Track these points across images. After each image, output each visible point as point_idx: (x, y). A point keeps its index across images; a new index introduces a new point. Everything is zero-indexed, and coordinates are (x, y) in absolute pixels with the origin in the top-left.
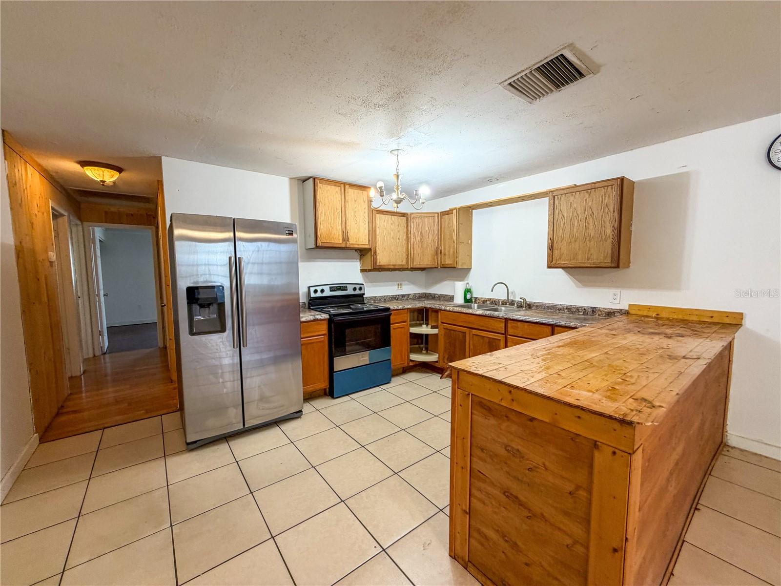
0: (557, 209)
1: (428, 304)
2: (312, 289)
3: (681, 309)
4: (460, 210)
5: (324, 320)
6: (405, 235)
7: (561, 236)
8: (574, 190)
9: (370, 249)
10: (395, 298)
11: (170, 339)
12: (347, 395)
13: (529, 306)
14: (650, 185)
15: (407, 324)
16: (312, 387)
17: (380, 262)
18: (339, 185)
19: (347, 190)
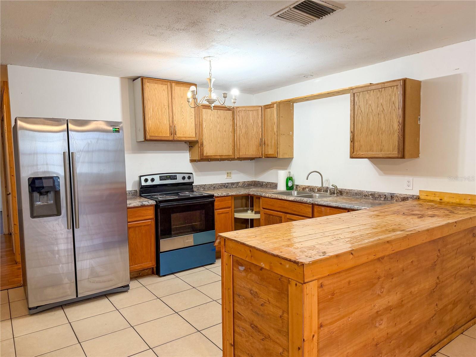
0: (356, 105)
1: (253, 191)
2: (143, 179)
3: (458, 194)
4: (280, 104)
5: (151, 206)
6: (232, 127)
7: (360, 130)
8: (369, 88)
9: (197, 142)
10: (224, 186)
11: (15, 224)
12: (173, 274)
13: (341, 193)
14: (434, 83)
15: (232, 210)
16: (140, 266)
17: (207, 154)
18: (166, 83)
19: (173, 88)
